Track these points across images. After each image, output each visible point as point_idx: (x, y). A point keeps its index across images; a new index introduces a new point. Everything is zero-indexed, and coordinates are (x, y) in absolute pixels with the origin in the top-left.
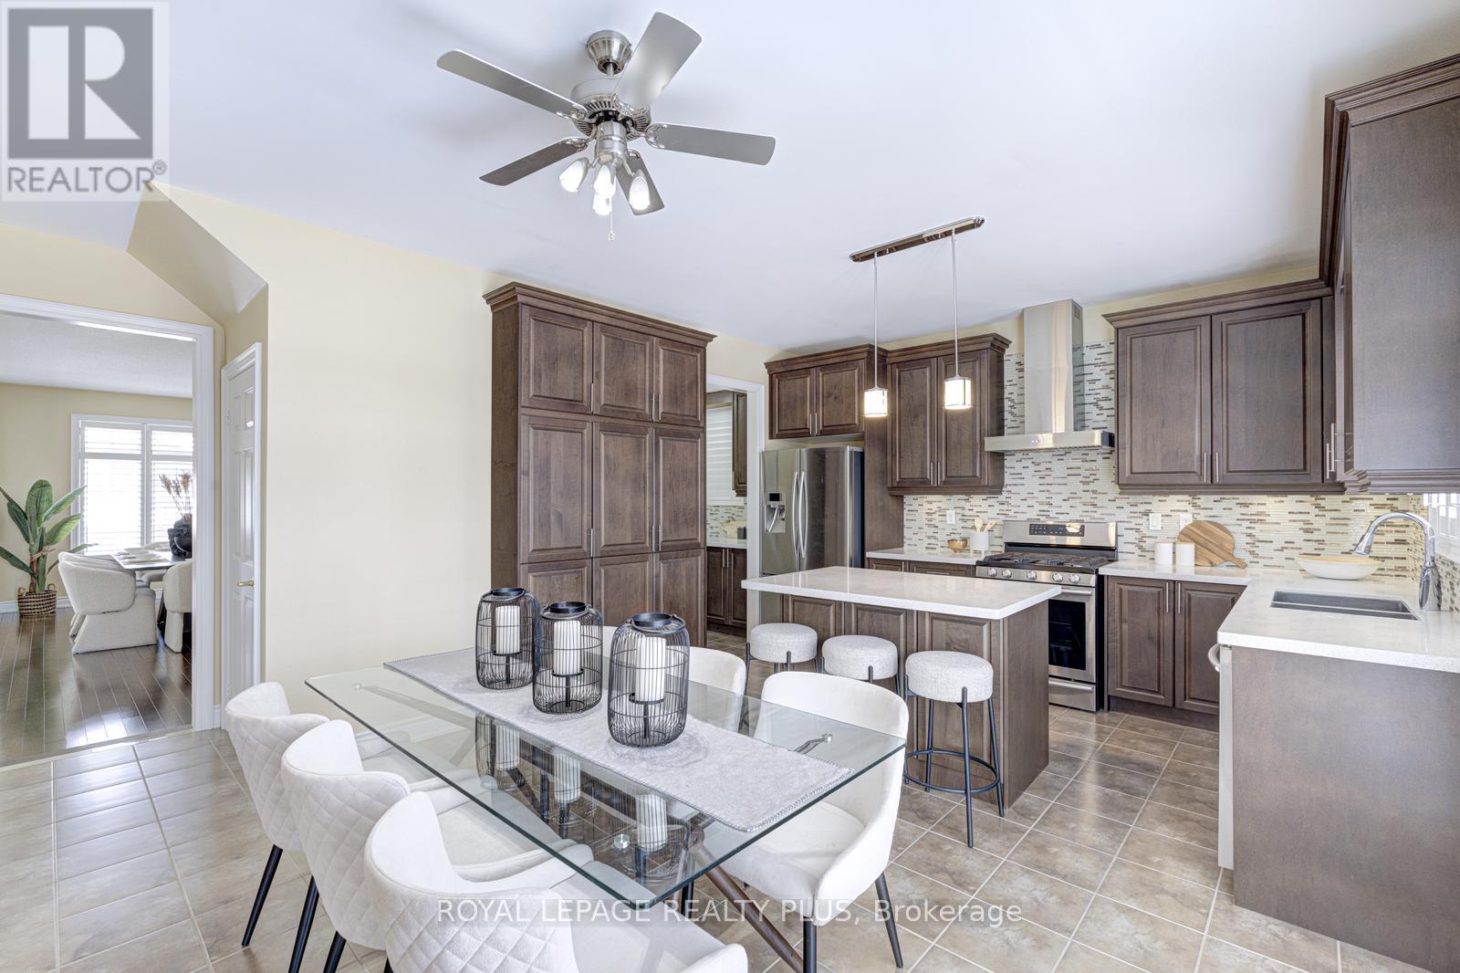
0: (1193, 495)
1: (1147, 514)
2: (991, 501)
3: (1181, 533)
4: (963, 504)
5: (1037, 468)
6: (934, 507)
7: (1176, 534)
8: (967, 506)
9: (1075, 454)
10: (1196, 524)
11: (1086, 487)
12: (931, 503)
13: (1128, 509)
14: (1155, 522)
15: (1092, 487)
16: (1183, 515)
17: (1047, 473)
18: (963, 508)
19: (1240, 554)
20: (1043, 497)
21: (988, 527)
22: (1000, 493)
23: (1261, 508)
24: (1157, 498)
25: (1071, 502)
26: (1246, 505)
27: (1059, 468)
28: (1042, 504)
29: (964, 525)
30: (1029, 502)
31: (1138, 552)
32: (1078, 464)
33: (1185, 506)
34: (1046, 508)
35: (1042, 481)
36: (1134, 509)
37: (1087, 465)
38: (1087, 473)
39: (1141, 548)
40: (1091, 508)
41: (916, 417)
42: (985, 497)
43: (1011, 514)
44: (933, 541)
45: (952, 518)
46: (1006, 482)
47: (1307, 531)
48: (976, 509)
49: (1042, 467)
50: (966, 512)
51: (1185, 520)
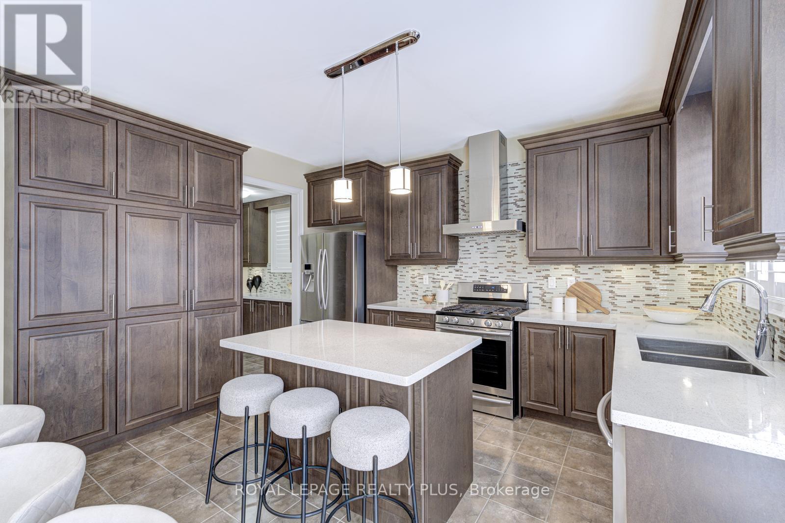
0: (576, 264)
1: (546, 277)
2: (450, 269)
3: (568, 290)
4: (433, 271)
5: (479, 247)
6: (416, 273)
7: (565, 291)
8: (436, 272)
9: (503, 237)
10: (578, 284)
11: (509, 260)
12: (413, 270)
13: (535, 274)
14: (552, 283)
15: (512, 259)
16: (569, 278)
17: (485, 250)
18: (434, 274)
19: (606, 304)
20: (482, 266)
21: (449, 286)
22: (456, 264)
23: (618, 274)
24: (553, 266)
25: (500, 270)
26: (609, 271)
27: (492, 246)
28: (481, 271)
29: (434, 285)
30: (474, 270)
31: (541, 303)
32: (504, 243)
33: (570, 272)
34: (484, 273)
35: (482, 255)
36: (539, 274)
37: (510, 244)
38: (510, 250)
39: (543, 300)
40: (511, 274)
41: (402, 212)
42: (447, 266)
43: (463, 277)
44: (415, 296)
45: (426, 280)
46: (460, 256)
47: (648, 289)
48: (441, 274)
49: (482, 246)
50: (436, 277)
51: (571, 281)
